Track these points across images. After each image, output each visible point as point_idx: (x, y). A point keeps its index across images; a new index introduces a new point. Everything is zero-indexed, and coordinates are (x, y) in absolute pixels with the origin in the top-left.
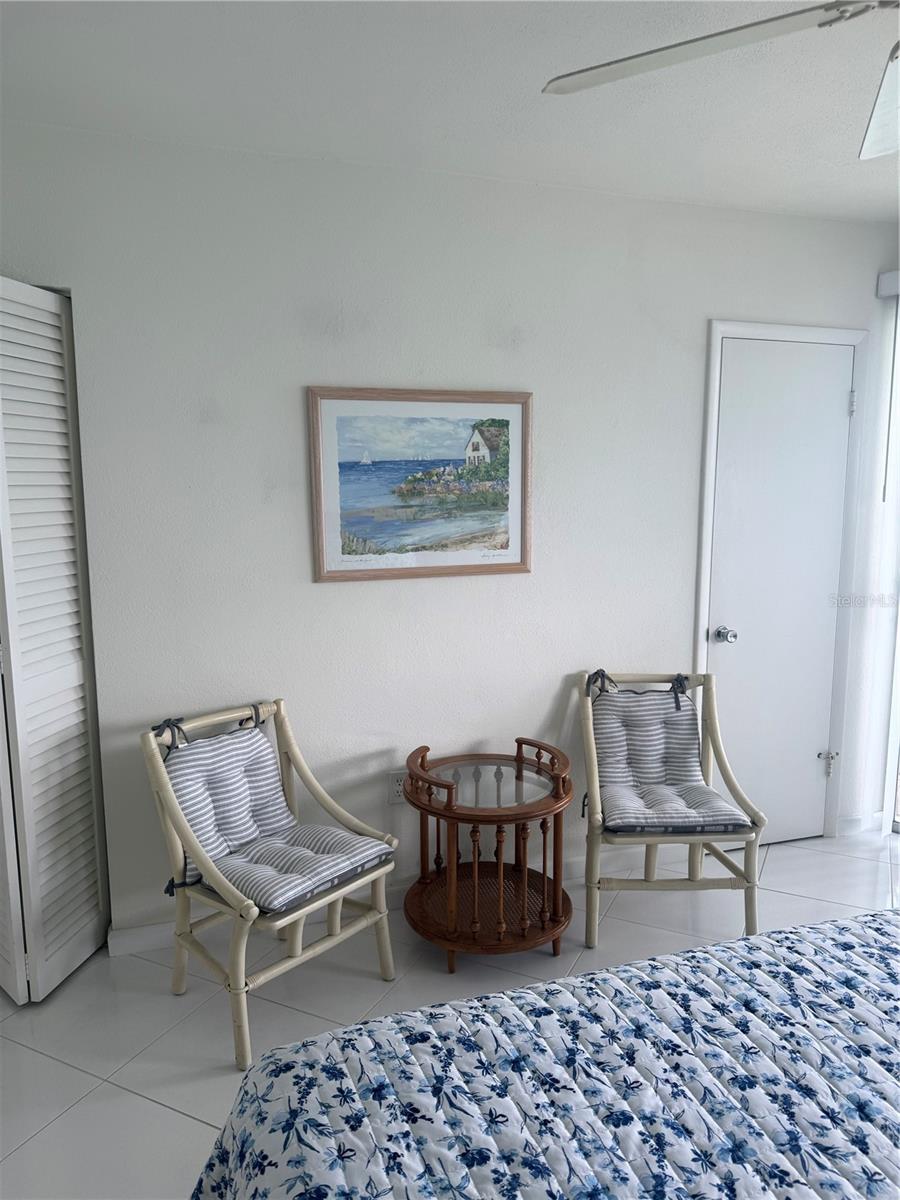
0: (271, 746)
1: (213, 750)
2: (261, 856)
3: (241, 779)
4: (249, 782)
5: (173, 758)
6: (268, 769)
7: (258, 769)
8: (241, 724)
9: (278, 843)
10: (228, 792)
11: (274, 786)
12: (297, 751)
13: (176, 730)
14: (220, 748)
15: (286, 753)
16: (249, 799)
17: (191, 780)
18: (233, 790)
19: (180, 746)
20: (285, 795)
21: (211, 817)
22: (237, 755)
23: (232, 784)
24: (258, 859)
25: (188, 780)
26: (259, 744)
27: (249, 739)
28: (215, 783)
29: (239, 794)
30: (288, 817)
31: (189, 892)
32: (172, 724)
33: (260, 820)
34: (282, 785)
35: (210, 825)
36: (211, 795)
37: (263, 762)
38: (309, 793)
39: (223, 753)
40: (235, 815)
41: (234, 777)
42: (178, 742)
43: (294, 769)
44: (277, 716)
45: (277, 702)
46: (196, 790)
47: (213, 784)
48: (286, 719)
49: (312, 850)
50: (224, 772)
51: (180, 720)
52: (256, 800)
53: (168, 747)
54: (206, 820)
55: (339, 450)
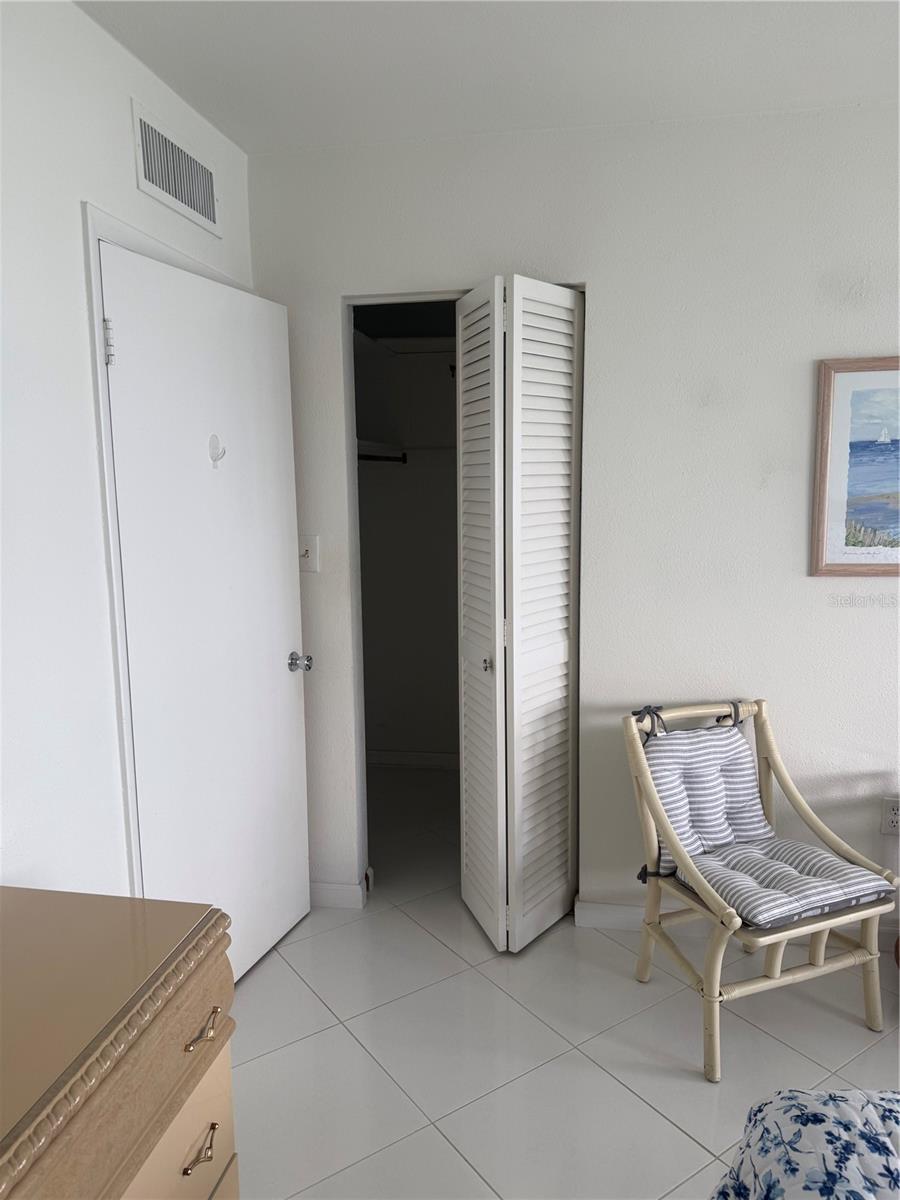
0: (750, 749)
1: (692, 744)
2: (738, 862)
3: (716, 779)
4: (725, 783)
5: (652, 746)
6: (746, 772)
7: (736, 770)
8: (718, 721)
9: (756, 853)
10: (704, 789)
11: (751, 791)
12: (778, 757)
13: (656, 718)
14: (699, 742)
15: (766, 758)
16: (725, 799)
17: (669, 770)
18: (709, 788)
19: (659, 735)
20: (762, 803)
21: (686, 812)
22: (715, 753)
23: (708, 782)
24: (736, 865)
25: (665, 770)
26: (739, 744)
27: (728, 738)
28: (691, 777)
29: (715, 793)
30: (765, 826)
31: (662, 883)
32: (652, 711)
33: (735, 824)
34: (760, 792)
35: (684, 819)
36: (687, 789)
37: (741, 764)
38: (791, 806)
39: (700, 749)
40: (710, 814)
41: (711, 775)
42: (657, 730)
43: (774, 777)
44: (757, 717)
45: (758, 703)
46: (673, 780)
47: (689, 778)
48: (768, 723)
49: (796, 868)
50: (700, 768)
51: (660, 708)
52: (732, 802)
53: (648, 734)
54: (681, 814)
55: (852, 428)
